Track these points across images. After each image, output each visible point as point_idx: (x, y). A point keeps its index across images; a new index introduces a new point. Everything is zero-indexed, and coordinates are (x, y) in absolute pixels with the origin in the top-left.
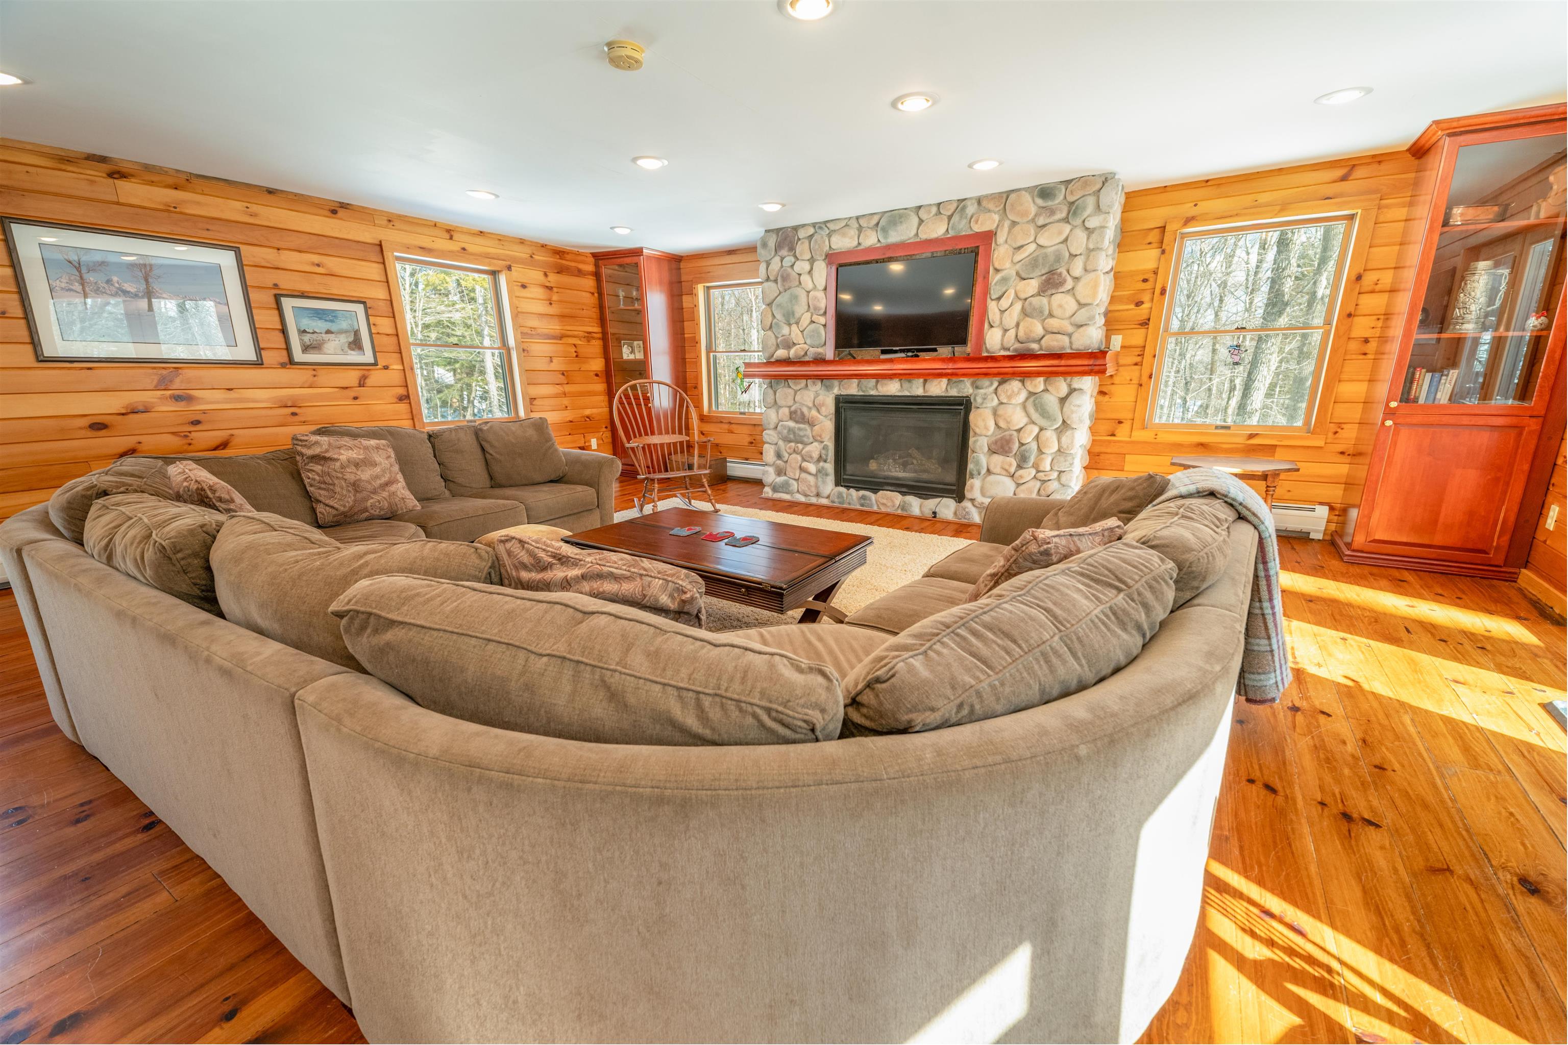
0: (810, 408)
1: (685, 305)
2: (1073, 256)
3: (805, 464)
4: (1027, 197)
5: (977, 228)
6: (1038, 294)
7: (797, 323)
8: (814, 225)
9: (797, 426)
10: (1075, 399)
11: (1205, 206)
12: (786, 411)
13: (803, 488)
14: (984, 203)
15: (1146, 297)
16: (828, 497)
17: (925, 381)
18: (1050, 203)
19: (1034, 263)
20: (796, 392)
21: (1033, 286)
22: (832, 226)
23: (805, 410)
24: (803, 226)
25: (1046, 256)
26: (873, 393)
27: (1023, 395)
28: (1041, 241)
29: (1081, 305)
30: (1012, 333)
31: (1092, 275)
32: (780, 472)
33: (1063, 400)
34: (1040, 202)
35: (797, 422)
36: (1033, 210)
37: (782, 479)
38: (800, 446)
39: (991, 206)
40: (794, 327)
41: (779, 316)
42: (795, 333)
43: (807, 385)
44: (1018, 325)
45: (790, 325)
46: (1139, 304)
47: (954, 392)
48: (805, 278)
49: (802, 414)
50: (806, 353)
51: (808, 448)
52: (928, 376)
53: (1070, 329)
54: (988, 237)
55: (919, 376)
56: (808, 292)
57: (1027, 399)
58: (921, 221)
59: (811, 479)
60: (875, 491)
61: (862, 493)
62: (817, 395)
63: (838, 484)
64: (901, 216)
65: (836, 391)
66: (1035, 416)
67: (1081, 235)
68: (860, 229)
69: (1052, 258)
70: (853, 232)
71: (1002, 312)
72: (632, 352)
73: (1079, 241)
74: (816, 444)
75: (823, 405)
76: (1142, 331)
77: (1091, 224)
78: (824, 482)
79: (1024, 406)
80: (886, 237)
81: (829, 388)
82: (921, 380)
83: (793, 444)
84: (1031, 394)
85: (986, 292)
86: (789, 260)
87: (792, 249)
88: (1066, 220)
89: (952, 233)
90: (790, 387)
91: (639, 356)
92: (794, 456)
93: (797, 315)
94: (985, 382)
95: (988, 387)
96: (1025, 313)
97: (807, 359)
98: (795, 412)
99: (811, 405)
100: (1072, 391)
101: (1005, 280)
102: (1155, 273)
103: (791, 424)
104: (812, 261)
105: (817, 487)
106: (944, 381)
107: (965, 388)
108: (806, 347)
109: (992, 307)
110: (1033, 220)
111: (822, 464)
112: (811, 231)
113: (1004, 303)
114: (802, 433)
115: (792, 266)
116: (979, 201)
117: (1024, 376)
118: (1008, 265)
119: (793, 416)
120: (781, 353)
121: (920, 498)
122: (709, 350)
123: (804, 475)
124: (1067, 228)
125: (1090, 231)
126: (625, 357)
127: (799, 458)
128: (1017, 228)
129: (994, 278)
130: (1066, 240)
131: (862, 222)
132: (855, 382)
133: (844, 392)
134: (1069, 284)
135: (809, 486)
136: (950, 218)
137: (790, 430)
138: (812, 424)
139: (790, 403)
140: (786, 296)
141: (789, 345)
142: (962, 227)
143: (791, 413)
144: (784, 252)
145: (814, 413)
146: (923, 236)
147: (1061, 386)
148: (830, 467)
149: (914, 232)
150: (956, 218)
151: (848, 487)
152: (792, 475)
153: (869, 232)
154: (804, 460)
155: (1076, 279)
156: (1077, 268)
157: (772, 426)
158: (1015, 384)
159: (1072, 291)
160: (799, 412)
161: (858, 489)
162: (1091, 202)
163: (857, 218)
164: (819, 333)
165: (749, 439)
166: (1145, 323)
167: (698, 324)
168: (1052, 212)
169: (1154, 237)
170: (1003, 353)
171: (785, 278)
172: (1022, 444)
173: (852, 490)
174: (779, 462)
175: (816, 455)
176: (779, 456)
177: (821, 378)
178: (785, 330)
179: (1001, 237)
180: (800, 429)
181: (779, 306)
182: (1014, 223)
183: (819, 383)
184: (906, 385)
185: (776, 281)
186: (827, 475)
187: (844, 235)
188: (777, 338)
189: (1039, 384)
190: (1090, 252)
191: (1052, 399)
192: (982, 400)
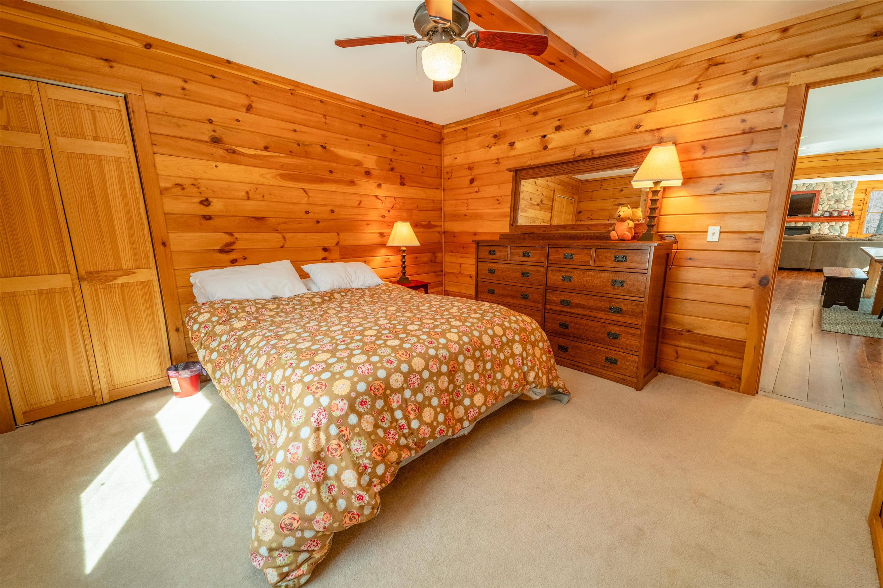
2: (844, 196)
4: (832, 184)
5: (816, 189)
10: (844, 227)
11: (877, 185)
15: (862, 204)
19: (833, 197)
21: (833, 202)
25: (836, 196)
27: (829, 226)
28: (836, 192)
29: (846, 206)
31: (849, 200)
36: (833, 186)
39: (820, 185)
46: (859, 206)
47: (806, 225)
52: (796, 222)
54: (819, 191)
66: (832, 231)
67: (848, 192)
69: (838, 196)
73: (846, 194)
76: (860, 212)
77: (850, 190)
79: (829, 229)
84: (830, 226)
85: (818, 203)
88: (843, 189)
89: (807, 190)
94: (817, 223)
95: (817, 224)
96: (829, 208)
100: (843, 225)
101: (823, 200)
102: (864, 199)
106: (802, 223)
107: (810, 224)
109: (819, 205)
113: (824, 205)
116: (816, 184)
117: (828, 222)
118: (825, 197)
124: (843, 191)
125: (849, 192)
128: (828, 190)
129: (820, 200)
130: (842, 193)
134: (843, 202)
136: (807, 187)
142: (811, 189)
146: (798, 190)
147: (840, 224)
149: (795, 190)
155: (845, 201)
156: (846, 199)
158: (826, 223)
159: (844, 204)
162: (850, 186)
166: (862, 210)
168: (839, 187)
169: (864, 191)
179: (823, 192)
182: (827, 189)
189: (834, 223)
190: (849, 196)
191: (837, 227)
192: (814, 227)
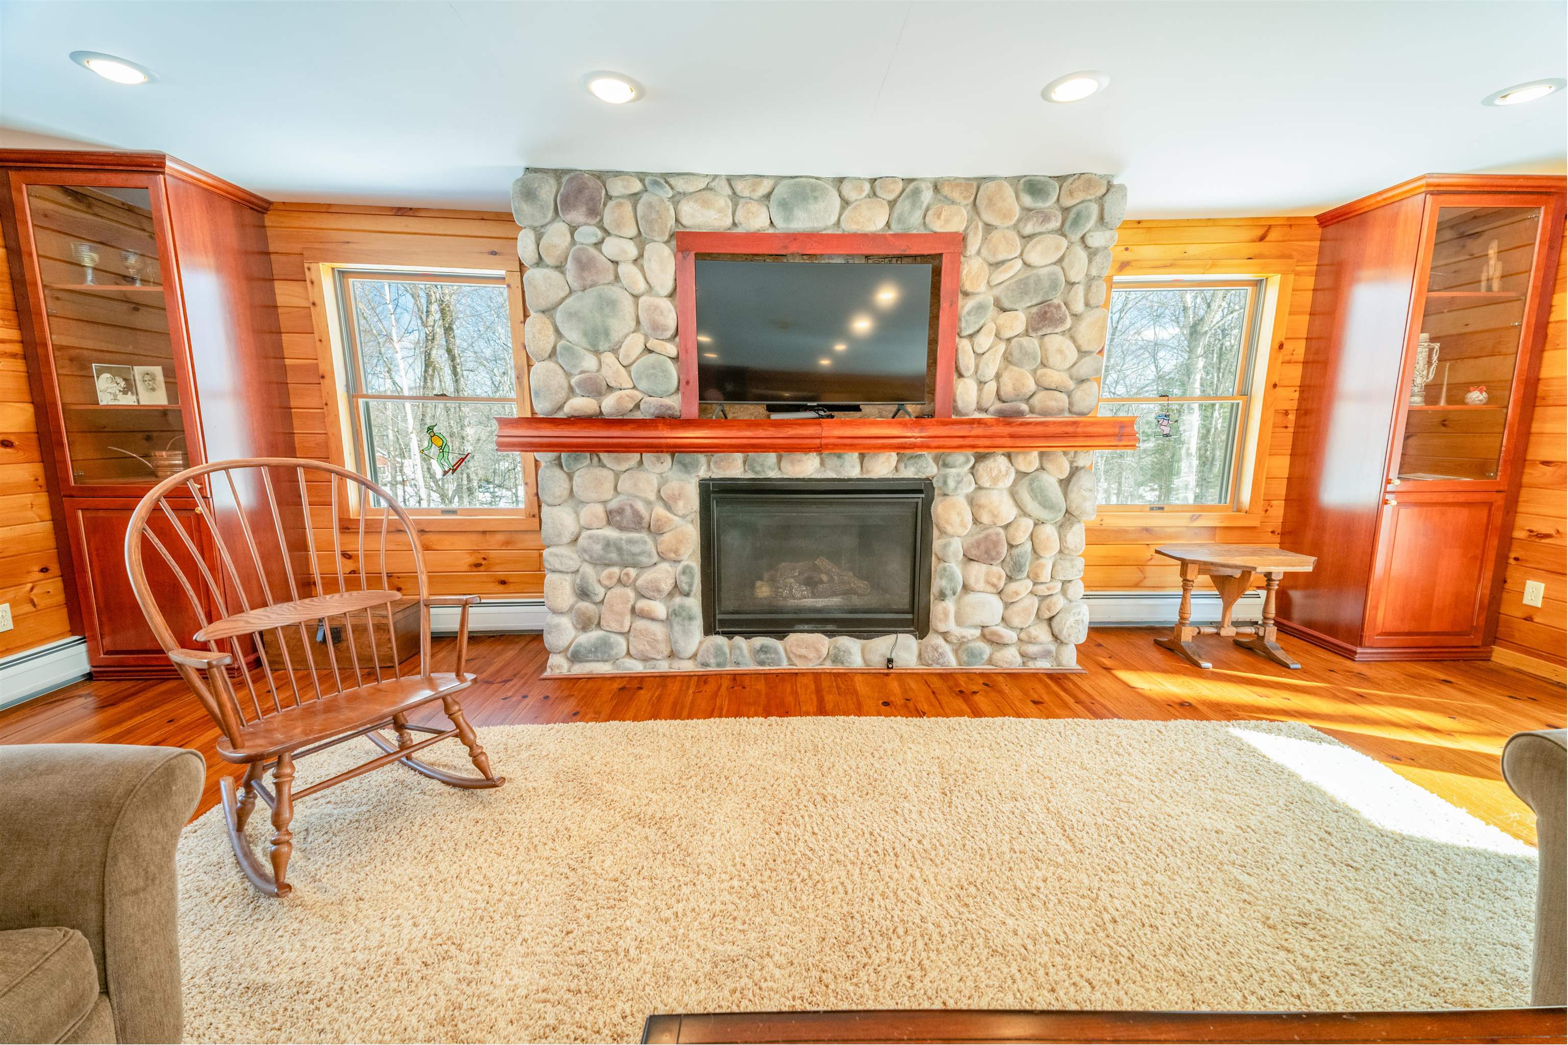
0: (648, 503)
1: (280, 300)
2: (1071, 283)
3: (642, 604)
4: (1009, 191)
5: (938, 226)
6: (1027, 333)
7: (615, 351)
8: (641, 176)
9: (625, 535)
10: (1084, 481)
12: (599, 510)
13: (638, 646)
14: (946, 190)
16: (694, 656)
17: (862, 457)
18: (1040, 205)
19: (1022, 287)
20: (617, 475)
21: (1017, 322)
22: (680, 185)
23: (640, 507)
24: (617, 174)
25: (1038, 280)
26: (773, 474)
27: (1013, 474)
28: (1029, 258)
29: (1082, 353)
30: (992, 387)
31: (1098, 313)
32: (585, 624)
33: (1065, 483)
34: (1027, 200)
35: (621, 528)
36: (1017, 210)
37: (594, 635)
38: (632, 572)
39: (956, 195)
40: (608, 358)
41: (572, 335)
42: (611, 370)
43: (641, 462)
44: (998, 376)
45: (597, 353)
47: (909, 472)
48: (627, 270)
49: (636, 514)
50: (637, 406)
51: (648, 576)
52: (861, 447)
53: (1071, 385)
54: (959, 240)
55: (852, 447)
56: (636, 297)
57: (1015, 483)
58: (845, 203)
59: (658, 630)
60: (780, 635)
61: (758, 641)
62: (663, 480)
63: (709, 630)
64: (814, 189)
65: (703, 473)
66: (1031, 506)
67: (1080, 256)
68: (735, 197)
69: (1046, 284)
70: (723, 201)
71: (979, 355)
72: (130, 387)
73: (1078, 264)
74: (665, 566)
75: (676, 498)
77: (1093, 241)
78: (686, 632)
79: (1013, 491)
80: (787, 219)
81: (686, 468)
82: (856, 455)
83: (616, 570)
84: (1021, 475)
85: (957, 324)
86: (588, 233)
87: (594, 212)
88: (1061, 232)
89: (896, 228)
90: (604, 466)
91: (159, 398)
92: (618, 590)
93: (615, 336)
94: (959, 457)
95: (961, 462)
96: (1007, 359)
97: (638, 415)
98: (620, 511)
99: (652, 497)
100: (1077, 470)
101: (976, 309)
103: (612, 533)
104: (640, 240)
105: (669, 640)
106: (893, 456)
107: (926, 466)
108: (639, 395)
109: (964, 345)
110: (1015, 227)
111: (678, 600)
112: (637, 186)
113: (981, 343)
114: (635, 549)
115: (598, 245)
116: (937, 185)
117: (1010, 449)
118: (983, 288)
119: (612, 517)
120: (581, 404)
121: (858, 637)
122: (354, 392)
123: (641, 624)
124: (1063, 244)
125: (1092, 253)
126: (105, 400)
127: (631, 594)
128: (993, 236)
129: (966, 305)
130: (1061, 260)
131: (739, 186)
132: (739, 457)
133: (717, 474)
134: (1068, 322)
135: (653, 643)
136: (892, 204)
137: (608, 544)
138: (655, 530)
139: (608, 493)
140: (589, 298)
141: (598, 389)
142: (915, 221)
143: (609, 514)
144: (577, 216)
145: (660, 511)
146: (849, 226)
147: (1062, 462)
148: (694, 604)
149: (834, 219)
150: (903, 206)
151: (730, 635)
152: (615, 626)
153: (755, 207)
154: (641, 595)
155: (1077, 316)
156: (1077, 301)
157: (567, 538)
158: (1001, 461)
159: (1071, 332)
160: (628, 511)
161: (748, 635)
162: (1093, 210)
163: (729, 180)
164: (665, 371)
165: (470, 559)
167: (324, 341)
168: (1046, 218)
170: (977, 415)
171: (584, 265)
172: (1011, 546)
173: (738, 639)
174: (584, 605)
175: (667, 586)
176: (583, 593)
177: (674, 450)
178: (590, 362)
179: (973, 245)
180: (630, 541)
181: (572, 315)
182: (987, 227)
183: (667, 458)
184: (832, 462)
185: (560, 268)
186: (691, 618)
187: (706, 204)
188: (568, 375)
189: (1029, 461)
190: (1090, 280)
191: (1050, 481)
192: (951, 483)
